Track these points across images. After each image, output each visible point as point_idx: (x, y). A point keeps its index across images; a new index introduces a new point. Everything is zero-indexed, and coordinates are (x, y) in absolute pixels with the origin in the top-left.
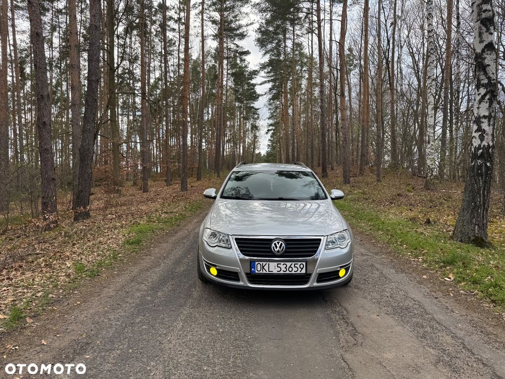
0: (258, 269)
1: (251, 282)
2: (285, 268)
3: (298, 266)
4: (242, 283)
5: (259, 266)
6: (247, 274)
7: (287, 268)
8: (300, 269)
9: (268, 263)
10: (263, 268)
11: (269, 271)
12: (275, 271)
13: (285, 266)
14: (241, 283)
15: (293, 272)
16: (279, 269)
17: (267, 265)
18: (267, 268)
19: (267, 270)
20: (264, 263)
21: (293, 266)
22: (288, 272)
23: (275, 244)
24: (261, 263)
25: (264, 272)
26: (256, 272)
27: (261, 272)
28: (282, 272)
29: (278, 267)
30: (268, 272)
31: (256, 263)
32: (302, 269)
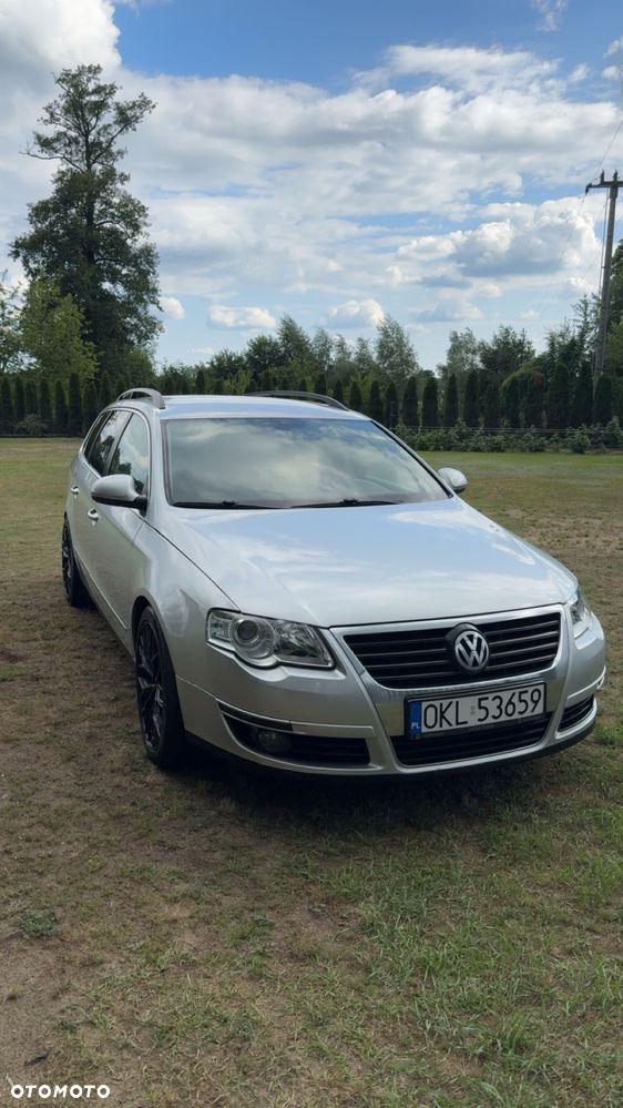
0: (429, 723)
1: (405, 759)
2: (499, 707)
3: (526, 697)
4: (379, 768)
5: (431, 712)
6: (394, 739)
7: (503, 707)
8: (531, 705)
9: (454, 700)
10: (442, 717)
11: (458, 723)
12: (473, 722)
13: (498, 701)
14: (375, 768)
15: (516, 716)
16: (482, 713)
17: (453, 706)
18: (450, 715)
19: (453, 722)
20: (445, 703)
21: (515, 700)
22: (504, 718)
23: (463, 642)
24: (437, 703)
25: (446, 727)
26: (424, 730)
27: (437, 728)
28: (490, 720)
29: (480, 707)
30: (455, 727)
31: (424, 705)
32: (536, 703)
